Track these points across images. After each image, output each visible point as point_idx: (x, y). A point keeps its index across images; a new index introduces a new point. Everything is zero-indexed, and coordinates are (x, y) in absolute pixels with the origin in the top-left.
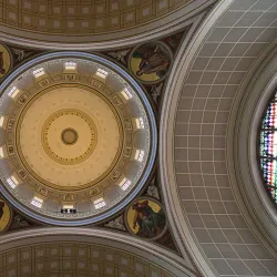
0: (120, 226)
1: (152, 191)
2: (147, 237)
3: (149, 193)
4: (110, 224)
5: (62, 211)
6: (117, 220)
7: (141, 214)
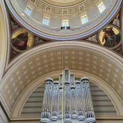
0: (95, 40)
1: (116, 21)
2: (109, 47)
3: (114, 23)
4: (89, 39)
5: (62, 28)
6: (93, 37)
7: (107, 35)
